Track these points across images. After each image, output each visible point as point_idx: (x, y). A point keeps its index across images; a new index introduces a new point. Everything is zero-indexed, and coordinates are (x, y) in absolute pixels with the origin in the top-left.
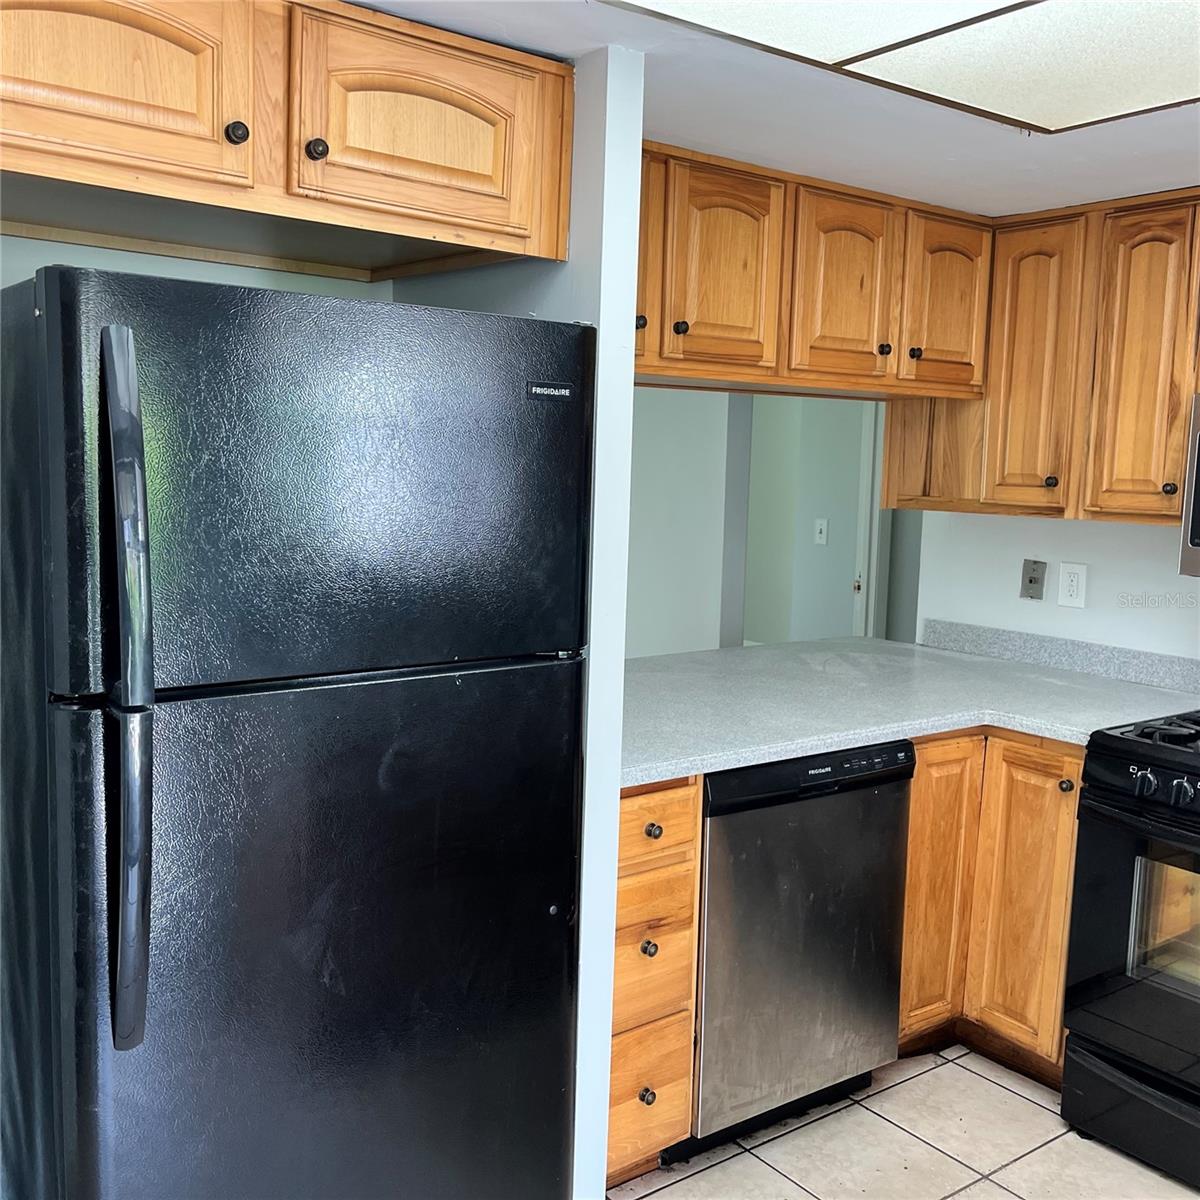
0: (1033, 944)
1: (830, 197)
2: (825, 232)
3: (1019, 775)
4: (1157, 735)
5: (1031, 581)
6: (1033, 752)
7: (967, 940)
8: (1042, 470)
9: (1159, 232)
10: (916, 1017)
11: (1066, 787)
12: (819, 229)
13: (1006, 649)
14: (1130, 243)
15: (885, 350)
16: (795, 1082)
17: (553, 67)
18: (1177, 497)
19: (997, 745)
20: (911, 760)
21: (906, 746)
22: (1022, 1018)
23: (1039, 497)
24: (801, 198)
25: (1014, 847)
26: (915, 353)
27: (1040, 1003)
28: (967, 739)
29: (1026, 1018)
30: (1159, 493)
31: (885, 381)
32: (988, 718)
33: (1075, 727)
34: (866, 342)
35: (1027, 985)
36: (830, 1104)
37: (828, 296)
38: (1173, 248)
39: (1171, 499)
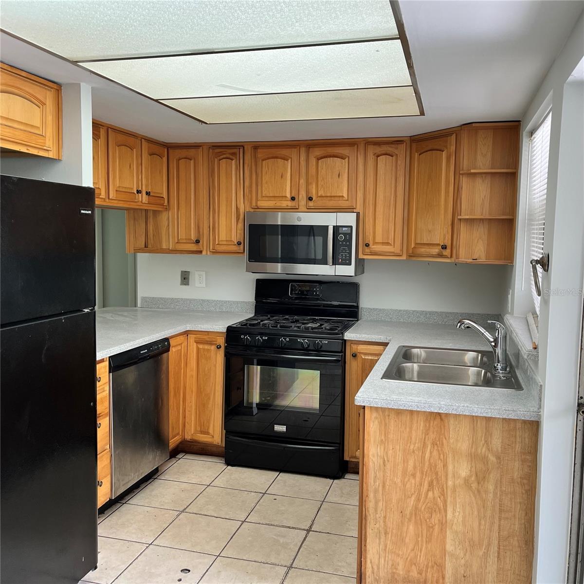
0: (210, 406)
1: (119, 133)
2: (118, 146)
3: (201, 346)
4: (248, 324)
5: (184, 279)
6: (206, 337)
7: (185, 411)
8: (193, 237)
9: (228, 156)
10: (173, 442)
11: (219, 347)
12: (116, 145)
13: (177, 305)
14: (219, 158)
15: (139, 192)
16: (141, 471)
17: (55, 86)
18: (242, 246)
19: (192, 338)
20: (169, 344)
21: (167, 340)
22: (207, 433)
23: (193, 247)
24: (110, 132)
25: (201, 373)
26: (148, 193)
27: (214, 425)
28: (182, 336)
29: (209, 433)
30: (235, 245)
31: (138, 204)
32: (189, 327)
33: (220, 326)
34: (132, 189)
35: (209, 421)
36: (146, 481)
37: (120, 170)
38: (234, 161)
39: (239, 247)
